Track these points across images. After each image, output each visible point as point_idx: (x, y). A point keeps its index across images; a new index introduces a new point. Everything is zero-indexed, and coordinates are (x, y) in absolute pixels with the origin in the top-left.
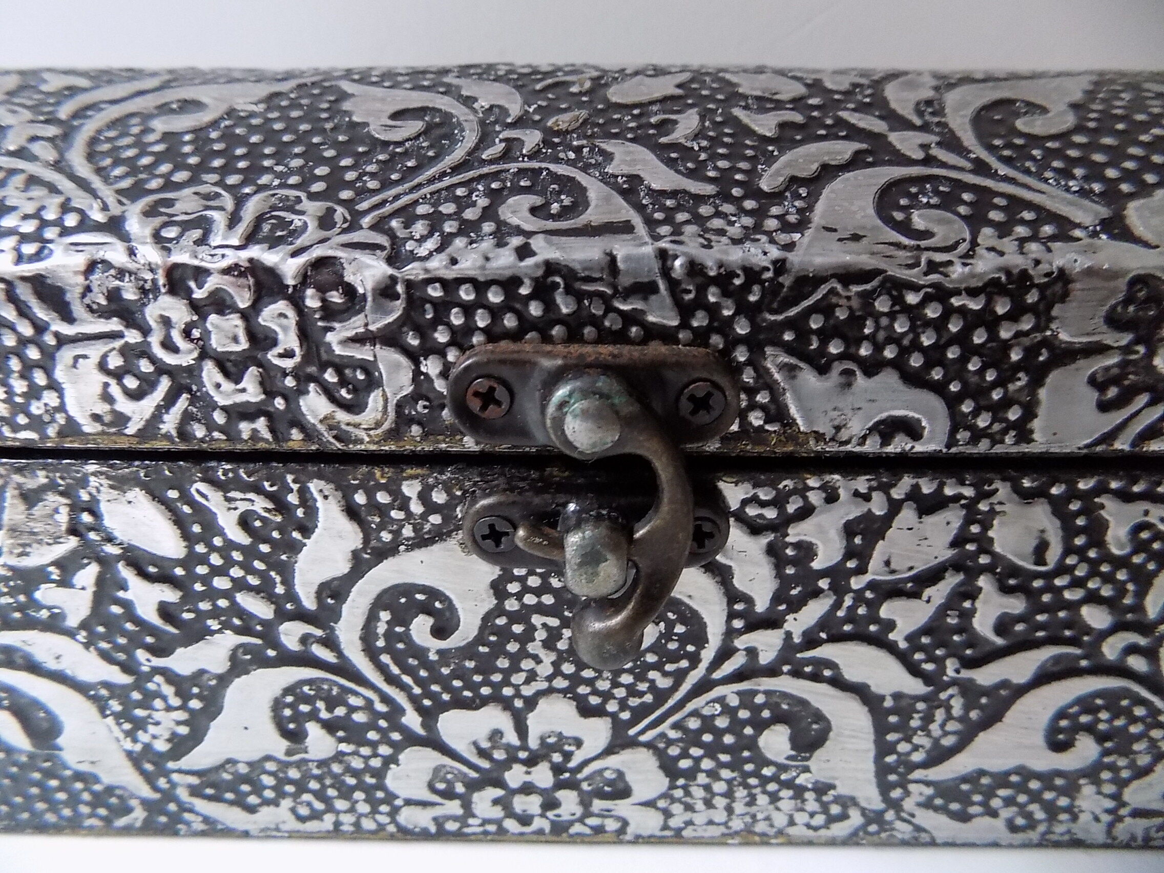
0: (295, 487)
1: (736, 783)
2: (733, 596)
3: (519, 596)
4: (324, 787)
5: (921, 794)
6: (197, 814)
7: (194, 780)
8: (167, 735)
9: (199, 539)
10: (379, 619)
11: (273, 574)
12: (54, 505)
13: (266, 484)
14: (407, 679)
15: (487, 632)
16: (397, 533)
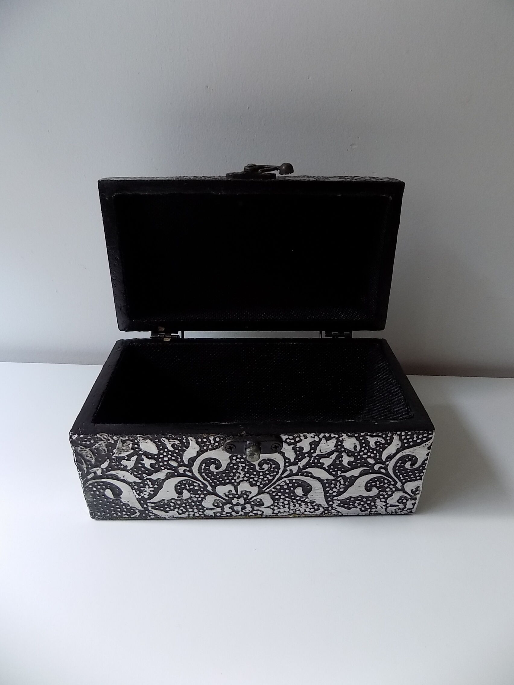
0: (185, 438)
1: (290, 501)
2: (285, 458)
3: (236, 460)
4: (186, 506)
5: (337, 503)
6: (153, 513)
7: (153, 505)
8: (148, 494)
9: (161, 449)
10: (202, 466)
11: (178, 456)
12: (129, 443)
13: (178, 438)
14: (209, 479)
15: (228, 467)
16: (208, 447)
